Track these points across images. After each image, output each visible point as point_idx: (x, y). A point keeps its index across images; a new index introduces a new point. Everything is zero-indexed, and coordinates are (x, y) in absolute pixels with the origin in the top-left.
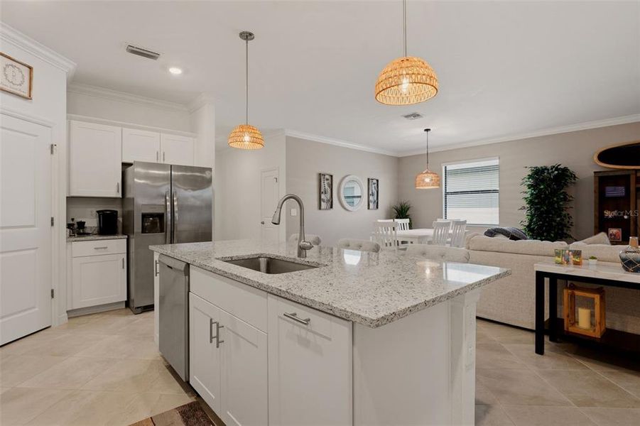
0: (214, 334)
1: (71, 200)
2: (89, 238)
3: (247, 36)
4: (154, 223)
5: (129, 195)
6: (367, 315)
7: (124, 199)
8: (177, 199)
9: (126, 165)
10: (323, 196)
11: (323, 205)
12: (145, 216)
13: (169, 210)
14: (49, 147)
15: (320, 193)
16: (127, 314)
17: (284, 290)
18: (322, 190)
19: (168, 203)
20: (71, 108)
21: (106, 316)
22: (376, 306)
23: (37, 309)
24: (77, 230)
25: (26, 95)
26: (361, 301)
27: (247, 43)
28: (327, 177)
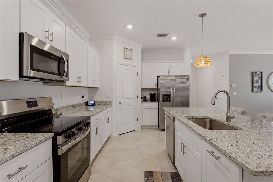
0: (182, 149)
1: (142, 89)
2: (147, 102)
3: (203, 15)
4: (167, 98)
5: (159, 87)
6: (249, 167)
7: (157, 89)
8: (175, 89)
9: (158, 77)
10: (255, 85)
11: (255, 89)
12: (164, 95)
13: (172, 93)
14: (136, 73)
15: (253, 83)
16: (158, 131)
17: (209, 139)
18: (254, 81)
19: (172, 90)
20: (142, 60)
21: (152, 130)
22: (260, 163)
23: (133, 124)
24: (144, 99)
25: (131, 58)
26: (251, 157)
27: (203, 18)
28: (259, 73)
